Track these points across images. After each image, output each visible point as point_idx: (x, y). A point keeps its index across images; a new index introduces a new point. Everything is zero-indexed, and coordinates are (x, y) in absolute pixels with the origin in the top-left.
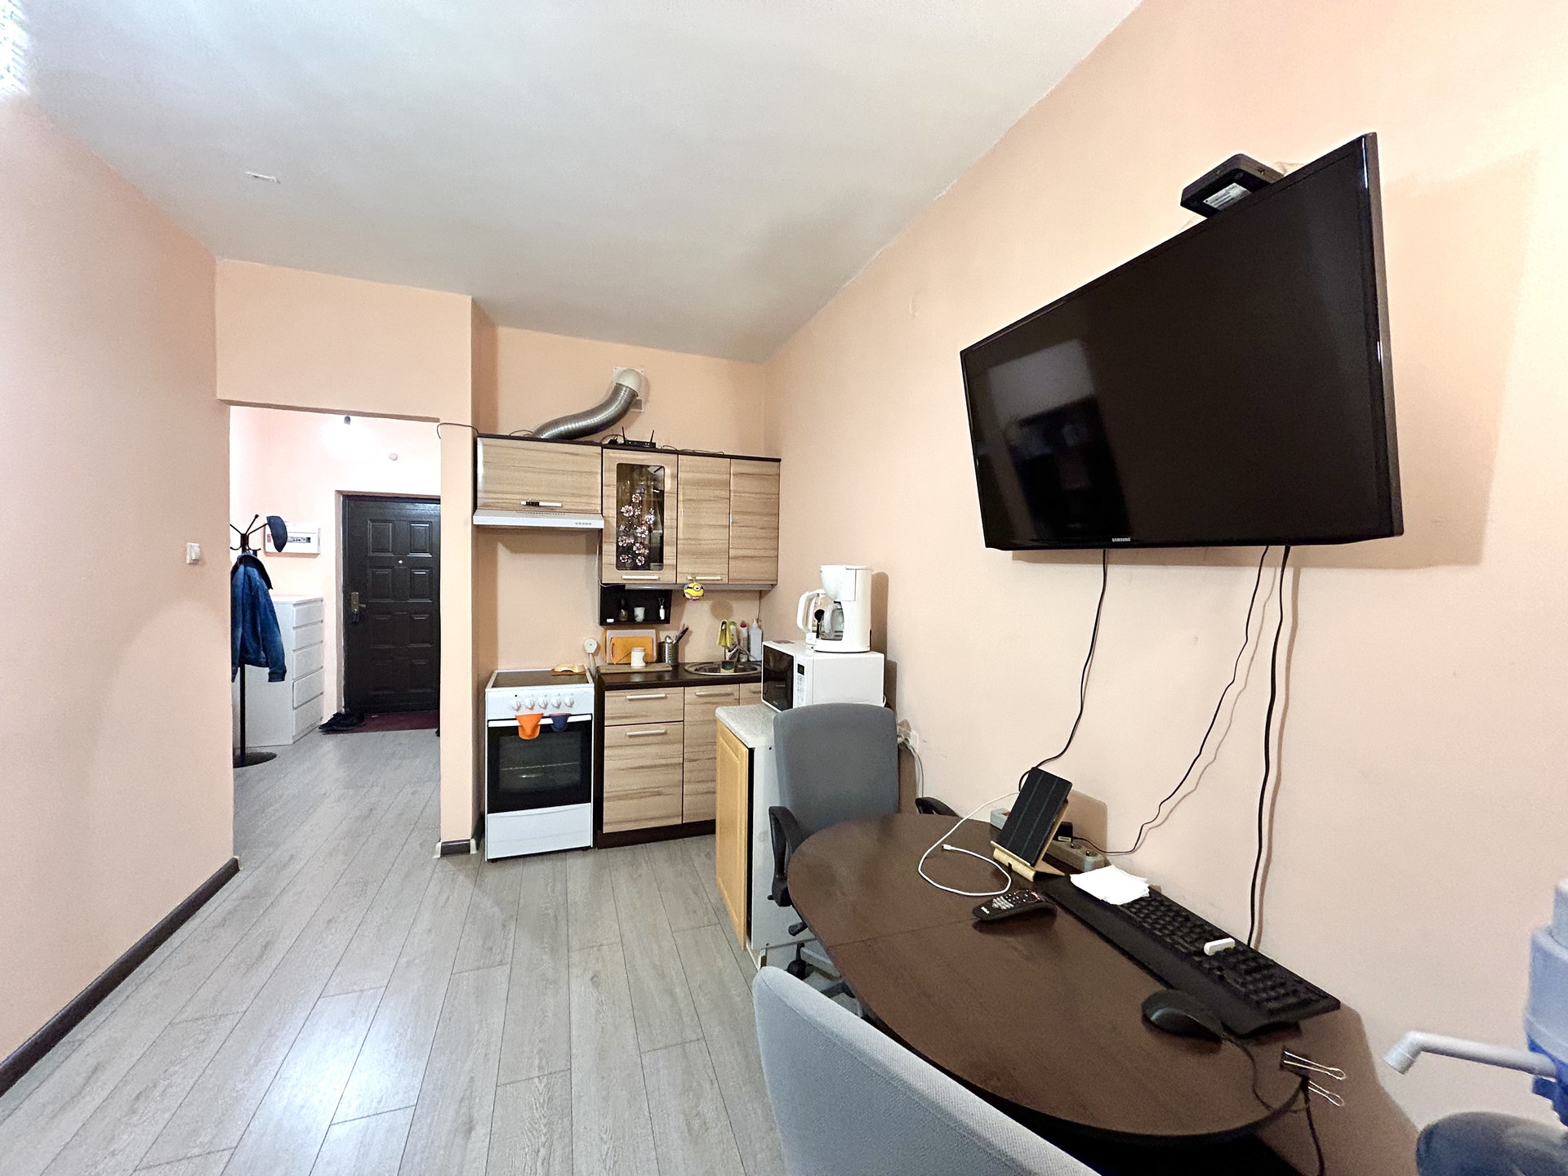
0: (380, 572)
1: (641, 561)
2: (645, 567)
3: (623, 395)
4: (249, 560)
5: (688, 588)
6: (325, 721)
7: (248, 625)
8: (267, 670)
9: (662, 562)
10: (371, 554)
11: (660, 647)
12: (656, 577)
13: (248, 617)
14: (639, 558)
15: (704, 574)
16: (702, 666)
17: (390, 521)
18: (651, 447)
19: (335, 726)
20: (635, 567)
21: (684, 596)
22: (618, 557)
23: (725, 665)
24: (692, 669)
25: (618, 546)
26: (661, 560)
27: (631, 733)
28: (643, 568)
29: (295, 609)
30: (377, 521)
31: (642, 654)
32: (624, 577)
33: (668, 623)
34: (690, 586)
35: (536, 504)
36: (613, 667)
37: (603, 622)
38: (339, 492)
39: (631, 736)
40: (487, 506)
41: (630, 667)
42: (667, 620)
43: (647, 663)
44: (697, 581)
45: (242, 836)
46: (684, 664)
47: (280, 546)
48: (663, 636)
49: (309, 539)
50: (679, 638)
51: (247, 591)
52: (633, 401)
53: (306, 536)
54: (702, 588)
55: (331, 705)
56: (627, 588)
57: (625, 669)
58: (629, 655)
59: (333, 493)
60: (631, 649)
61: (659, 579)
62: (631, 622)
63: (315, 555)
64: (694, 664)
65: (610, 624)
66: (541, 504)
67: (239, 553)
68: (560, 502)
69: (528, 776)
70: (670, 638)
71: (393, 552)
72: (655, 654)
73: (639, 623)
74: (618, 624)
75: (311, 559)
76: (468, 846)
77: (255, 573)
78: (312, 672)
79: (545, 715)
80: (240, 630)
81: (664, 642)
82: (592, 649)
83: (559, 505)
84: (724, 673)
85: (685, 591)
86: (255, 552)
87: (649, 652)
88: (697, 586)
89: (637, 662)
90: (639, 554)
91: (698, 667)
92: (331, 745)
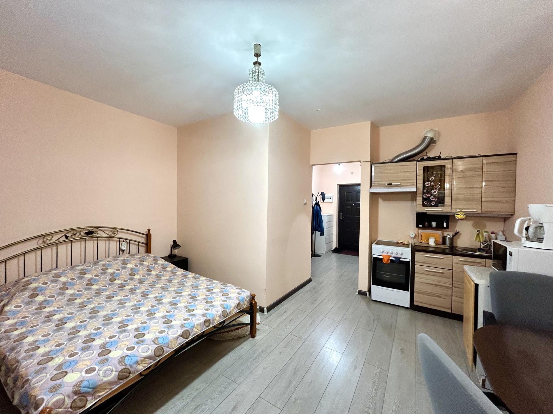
0: (348, 207)
1: (433, 203)
2: (436, 206)
3: (427, 140)
4: (317, 204)
5: (457, 214)
6: (333, 249)
7: (316, 221)
8: (320, 233)
9: (444, 204)
10: (346, 202)
11: (444, 238)
12: (441, 210)
13: (316, 218)
14: (433, 202)
15: (466, 209)
16: (466, 249)
17: (351, 192)
18: (439, 158)
19: (335, 251)
20: (431, 206)
21: (455, 218)
22: (423, 202)
23: (479, 250)
24: (460, 249)
25: (423, 198)
26: (444, 203)
27: (427, 270)
28: (435, 206)
29: (326, 217)
30: (348, 192)
31: (434, 240)
32: (425, 209)
33: (448, 229)
34: (458, 213)
35: (391, 184)
36: (421, 244)
37: (417, 226)
38: (337, 184)
39: (426, 271)
40: (375, 186)
41: (429, 244)
42: (447, 227)
43: (436, 244)
44: (462, 212)
45: (312, 273)
46: (457, 247)
47: (323, 200)
48: (445, 234)
49: (330, 198)
50: (454, 236)
51: (316, 212)
52: (432, 141)
53: (330, 197)
54: (465, 215)
55: (334, 245)
56: (427, 214)
57: (427, 245)
58: (428, 240)
59: (336, 185)
60: (429, 238)
61: (442, 210)
62: (430, 227)
63: (332, 203)
64: (461, 248)
65: (421, 227)
66: (393, 184)
67: (315, 202)
68: (400, 183)
69: (387, 276)
70: (449, 235)
71: (352, 201)
72: (441, 241)
73: (434, 228)
74: (424, 228)
75: (331, 204)
76: (366, 293)
77: (318, 207)
78: (330, 235)
79: (392, 256)
80: (315, 222)
81: (446, 237)
82: (413, 236)
83: (400, 184)
84: (478, 253)
85: (456, 216)
86: (318, 202)
87: (438, 240)
88: (462, 214)
89: (432, 242)
90: (433, 201)
91: (463, 249)
92: (334, 256)
